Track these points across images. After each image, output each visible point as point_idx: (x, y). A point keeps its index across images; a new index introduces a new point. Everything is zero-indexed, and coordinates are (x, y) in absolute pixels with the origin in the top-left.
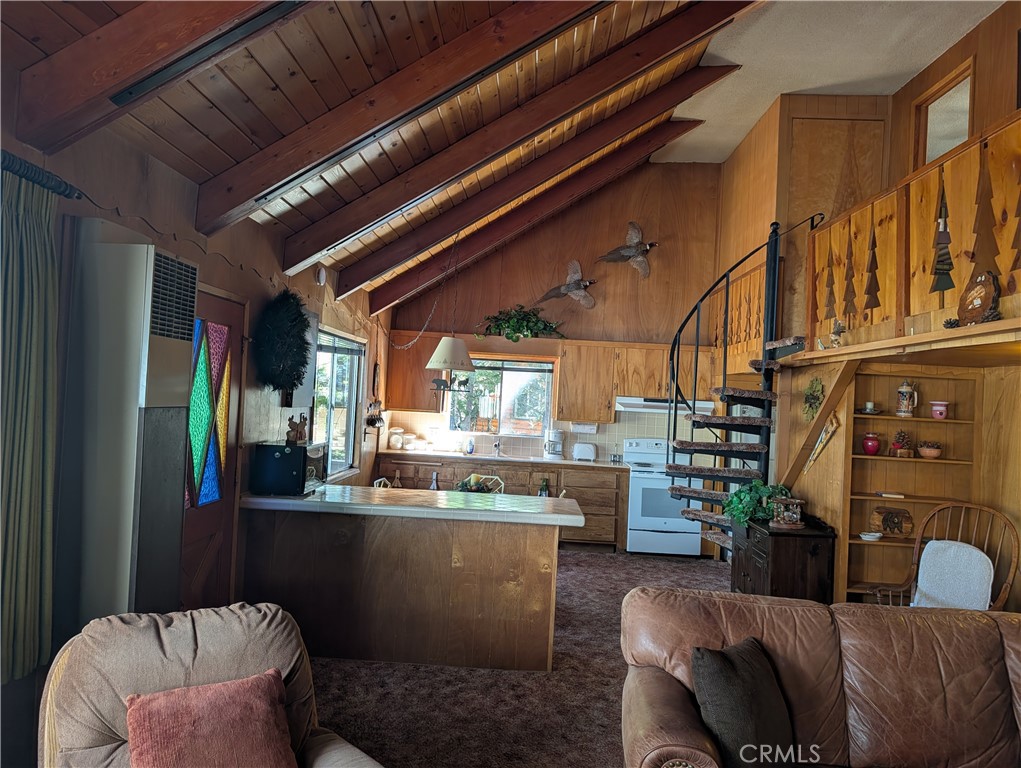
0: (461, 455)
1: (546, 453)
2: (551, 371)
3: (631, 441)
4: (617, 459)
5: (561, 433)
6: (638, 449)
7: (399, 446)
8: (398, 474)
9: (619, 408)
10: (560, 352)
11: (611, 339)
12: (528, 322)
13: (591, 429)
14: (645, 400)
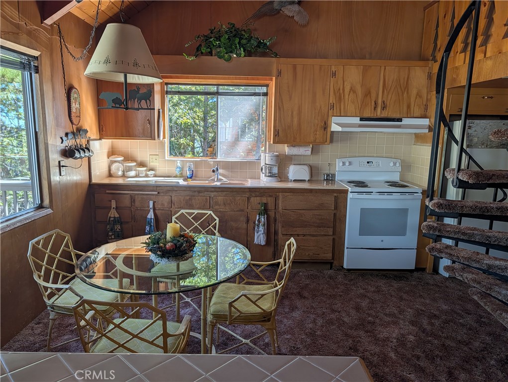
0: (182, 182)
1: (262, 176)
2: (266, 94)
3: (344, 160)
4: (330, 178)
5: (277, 156)
6: (351, 168)
7: (120, 173)
8: (114, 204)
9: (335, 128)
10: (275, 72)
11: (325, 57)
12: (241, 39)
13: (305, 151)
14: (361, 120)
